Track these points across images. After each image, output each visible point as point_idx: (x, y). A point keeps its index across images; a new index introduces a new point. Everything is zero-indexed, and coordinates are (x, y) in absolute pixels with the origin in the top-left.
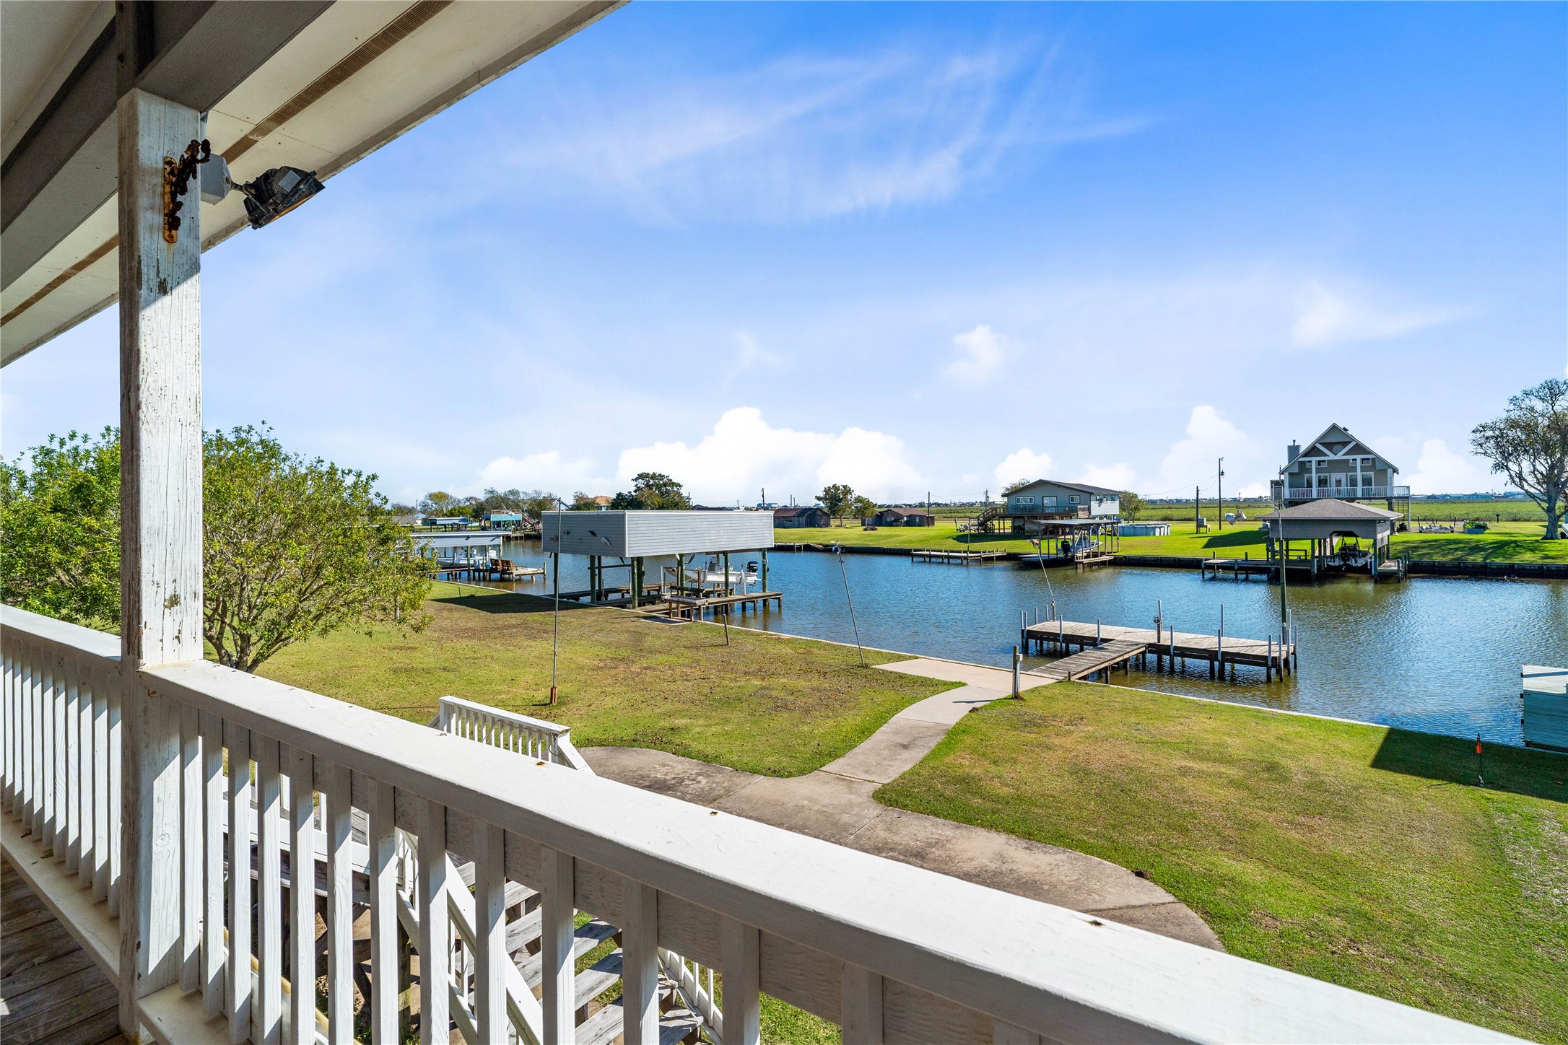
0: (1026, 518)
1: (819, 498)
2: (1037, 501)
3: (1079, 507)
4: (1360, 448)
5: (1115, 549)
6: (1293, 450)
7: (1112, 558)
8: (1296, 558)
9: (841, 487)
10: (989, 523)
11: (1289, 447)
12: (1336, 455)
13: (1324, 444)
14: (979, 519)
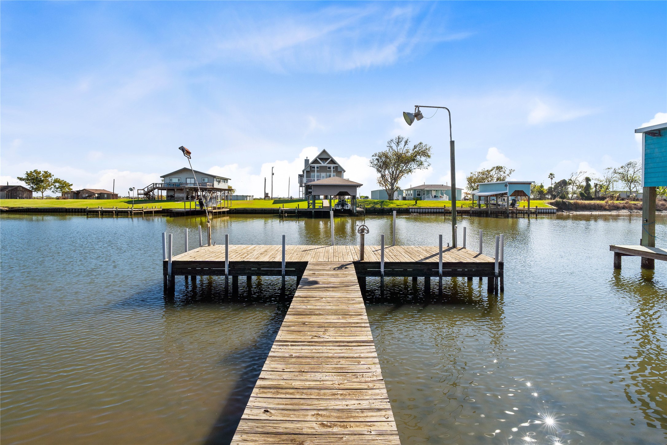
0: (176, 190)
1: (21, 179)
2: (183, 181)
3: (208, 184)
4: (333, 162)
5: (230, 206)
6: (307, 161)
7: (229, 210)
8: (318, 207)
9: (42, 173)
10: (151, 193)
11: (305, 160)
12: (324, 163)
13: (320, 159)
14: (144, 190)
